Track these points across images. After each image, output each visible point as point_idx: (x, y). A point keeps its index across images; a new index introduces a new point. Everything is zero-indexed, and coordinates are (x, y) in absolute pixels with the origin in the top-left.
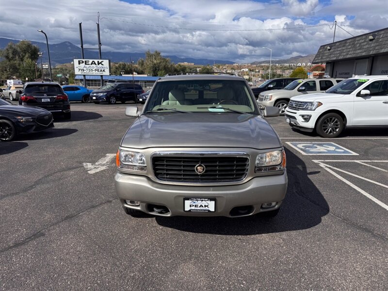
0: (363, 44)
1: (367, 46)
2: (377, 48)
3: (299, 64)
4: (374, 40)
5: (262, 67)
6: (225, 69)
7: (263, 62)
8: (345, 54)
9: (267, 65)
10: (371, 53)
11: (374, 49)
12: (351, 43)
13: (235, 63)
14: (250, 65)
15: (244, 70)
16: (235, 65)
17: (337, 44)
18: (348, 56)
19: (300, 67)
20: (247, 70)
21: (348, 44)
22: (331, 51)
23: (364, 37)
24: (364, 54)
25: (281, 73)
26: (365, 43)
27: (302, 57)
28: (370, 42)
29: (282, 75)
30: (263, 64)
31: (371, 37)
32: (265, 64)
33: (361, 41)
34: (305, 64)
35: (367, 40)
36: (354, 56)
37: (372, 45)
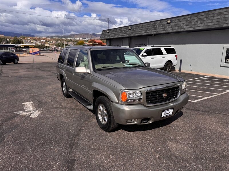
0: (126, 31)
1: (128, 32)
2: (133, 33)
3: (76, 39)
4: (131, 30)
5: (54, 39)
6: (29, 39)
7: (54, 36)
8: (117, 35)
9: (57, 38)
10: (131, 35)
11: (132, 34)
12: (120, 30)
13: (35, 36)
14: (46, 38)
15: (43, 41)
16: (36, 37)
17: (112, 30)
18: (119, 37)
19: (76, 40)
20: (45, 41)
21: (118, 31)
22: (109, 33)
23: (126, 28)
24: (127, 36)
25: (66, 43)
26: (127, 31)
27: (76, 35)
28: (130, 30)
29: (68, 45)
30: (54, 38)
31: (130, 28)
32: (56, 38)
33: (125, 30)
34: (79, 39)
35: (128, 29)
36: (122, 36)
37: (131, 32)
